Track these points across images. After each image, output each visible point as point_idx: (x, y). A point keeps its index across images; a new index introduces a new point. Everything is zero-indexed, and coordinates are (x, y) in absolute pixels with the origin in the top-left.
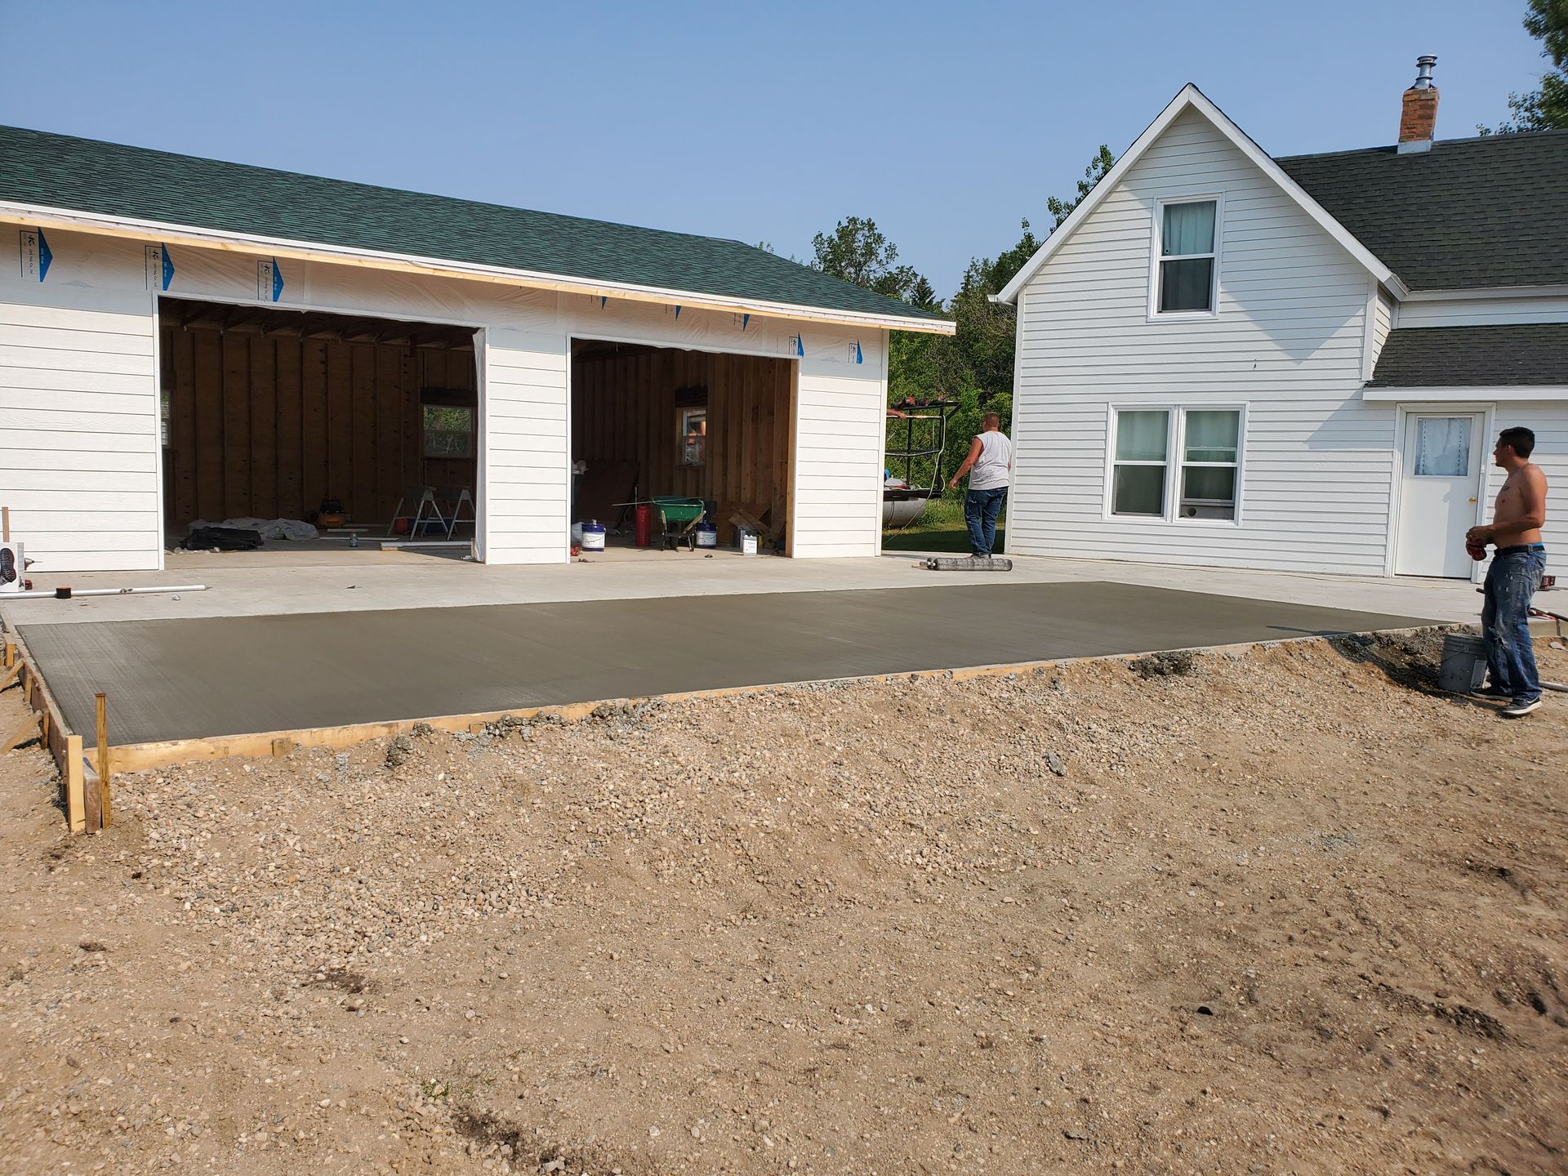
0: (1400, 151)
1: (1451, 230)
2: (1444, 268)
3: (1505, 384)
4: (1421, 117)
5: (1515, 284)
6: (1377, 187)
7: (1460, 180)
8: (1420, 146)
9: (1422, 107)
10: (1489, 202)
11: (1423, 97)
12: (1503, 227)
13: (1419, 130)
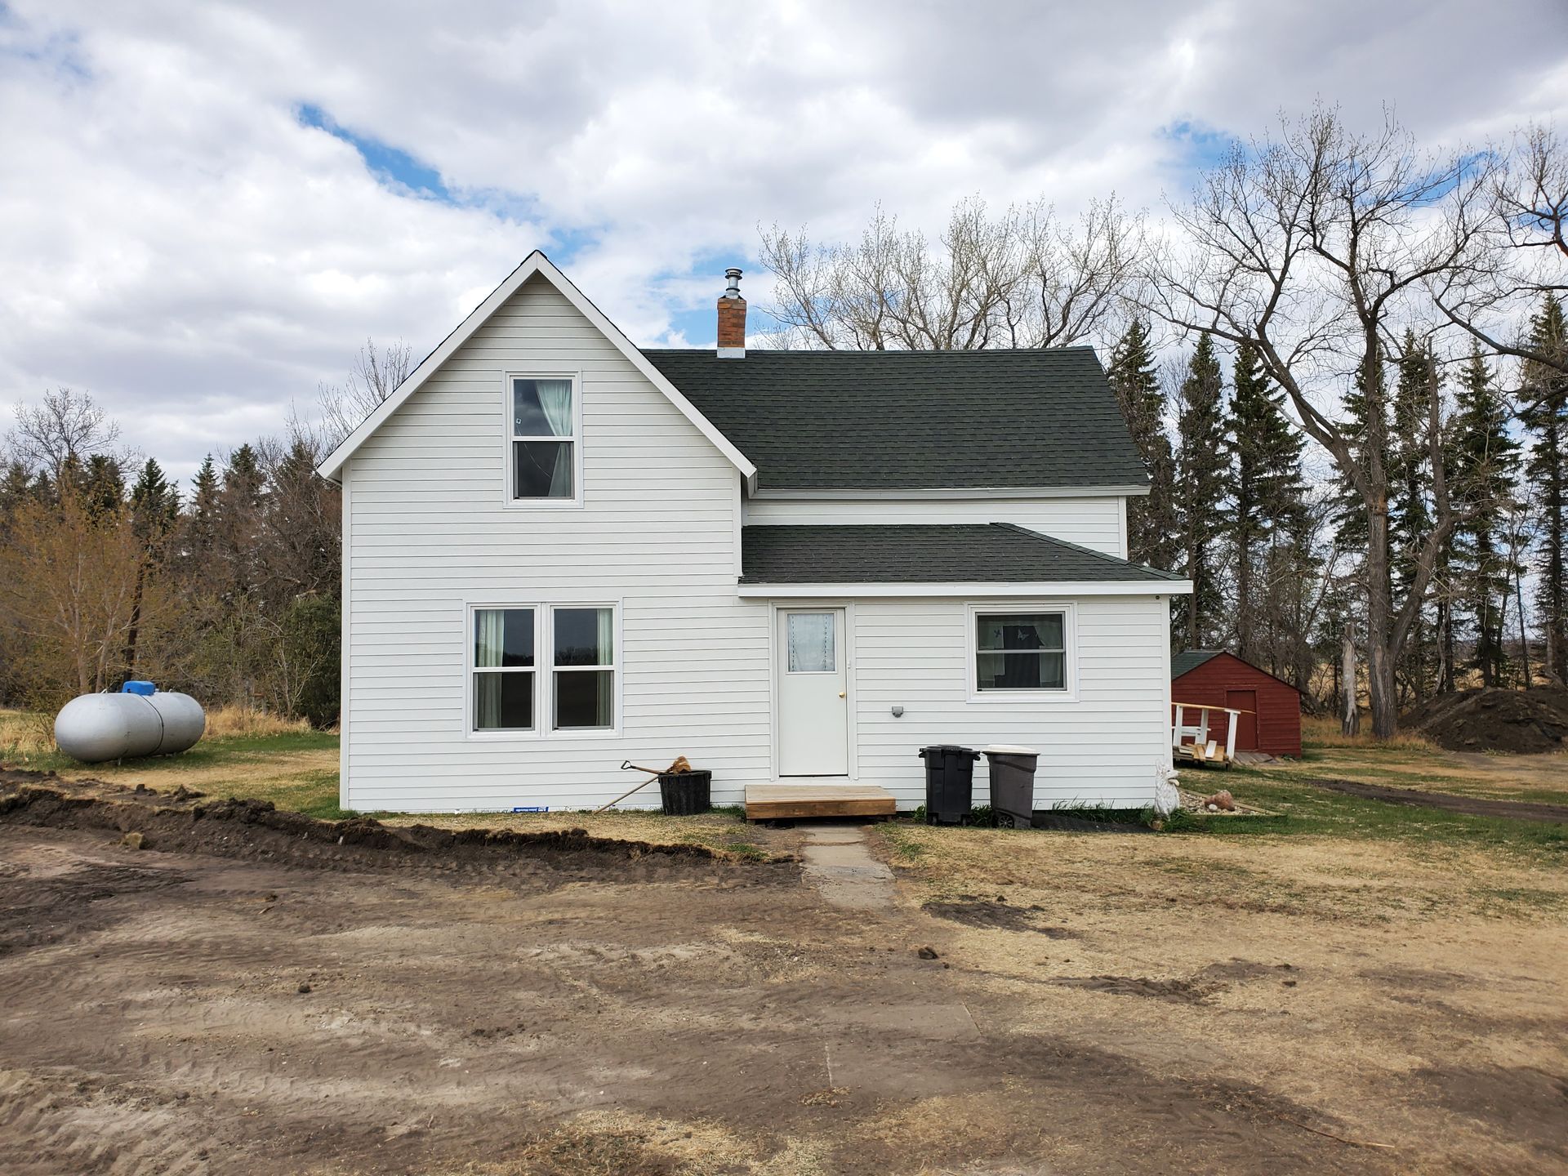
0: (719, 356)
1: (780, 434)
2: (783, 469)
3: (862, 581)
4: (735, 325)
5: (845, 487)
6: (706, 387)
7: (776, 388)
8: (737, 353)
9: (735, 316)
10: (805, 410)
11: (735, 307)
12: (823, 434)
13: (733, 337)
